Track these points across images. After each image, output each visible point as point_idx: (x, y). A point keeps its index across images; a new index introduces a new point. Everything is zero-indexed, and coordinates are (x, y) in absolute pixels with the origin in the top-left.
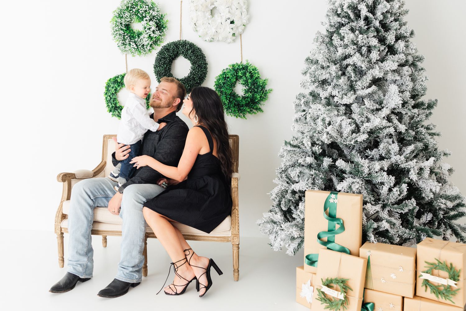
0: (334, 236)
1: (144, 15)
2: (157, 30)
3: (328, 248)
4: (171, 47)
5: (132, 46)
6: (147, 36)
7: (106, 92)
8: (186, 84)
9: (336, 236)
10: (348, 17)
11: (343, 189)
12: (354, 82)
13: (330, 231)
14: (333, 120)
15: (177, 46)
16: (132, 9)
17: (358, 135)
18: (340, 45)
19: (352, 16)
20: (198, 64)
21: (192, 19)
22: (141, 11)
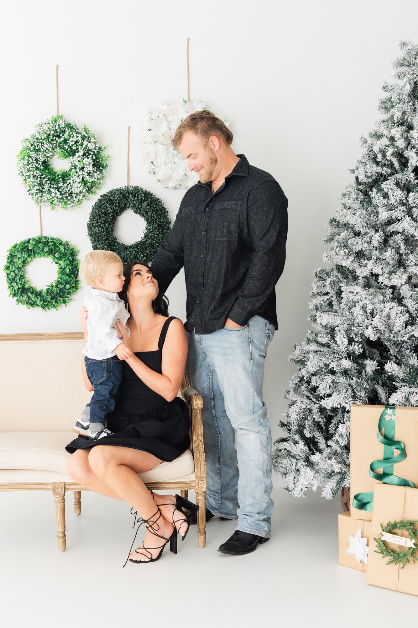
0: (392, 466)
1: (74, 148)
2: (95, 170)
3: (384, 483)
4: (115, 197)
5: (53, 195)
6: (78, 180)
7: (9, 265)
8: (139, 253)
9: (396, 466)
10: (391, 166)
11: (398, 403)
12: (404, 256)
13: (387, 459)
14: (376, 308)
15: (124, 196)
16: (54, 138)
17: (414, 327)
18: (382, 205)
19: (397, 165)
20: (158, 223)
21: (148, 155)
22: (71, 142)
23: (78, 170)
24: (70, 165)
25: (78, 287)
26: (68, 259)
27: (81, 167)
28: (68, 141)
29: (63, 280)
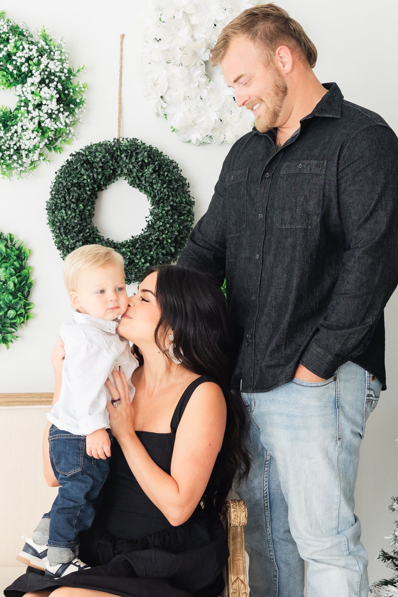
1: (24, 69)
2: (62, 109)
4: (96, 157)
6: (32, 126)
8: (138, 257)
15: (112, 156)
20: (172, 203)
21: (155, 84)
22: (19, 58)
23: (31, 108)
24: (18, 99)
25: (29, 314)
26: (13, 265)
27: (36, 103)
28: (14, 58)
29: (4, 303)
